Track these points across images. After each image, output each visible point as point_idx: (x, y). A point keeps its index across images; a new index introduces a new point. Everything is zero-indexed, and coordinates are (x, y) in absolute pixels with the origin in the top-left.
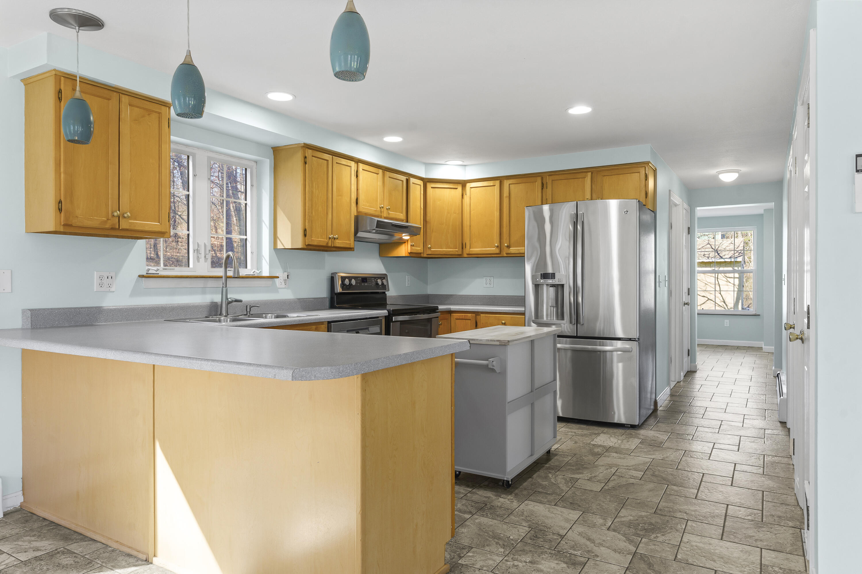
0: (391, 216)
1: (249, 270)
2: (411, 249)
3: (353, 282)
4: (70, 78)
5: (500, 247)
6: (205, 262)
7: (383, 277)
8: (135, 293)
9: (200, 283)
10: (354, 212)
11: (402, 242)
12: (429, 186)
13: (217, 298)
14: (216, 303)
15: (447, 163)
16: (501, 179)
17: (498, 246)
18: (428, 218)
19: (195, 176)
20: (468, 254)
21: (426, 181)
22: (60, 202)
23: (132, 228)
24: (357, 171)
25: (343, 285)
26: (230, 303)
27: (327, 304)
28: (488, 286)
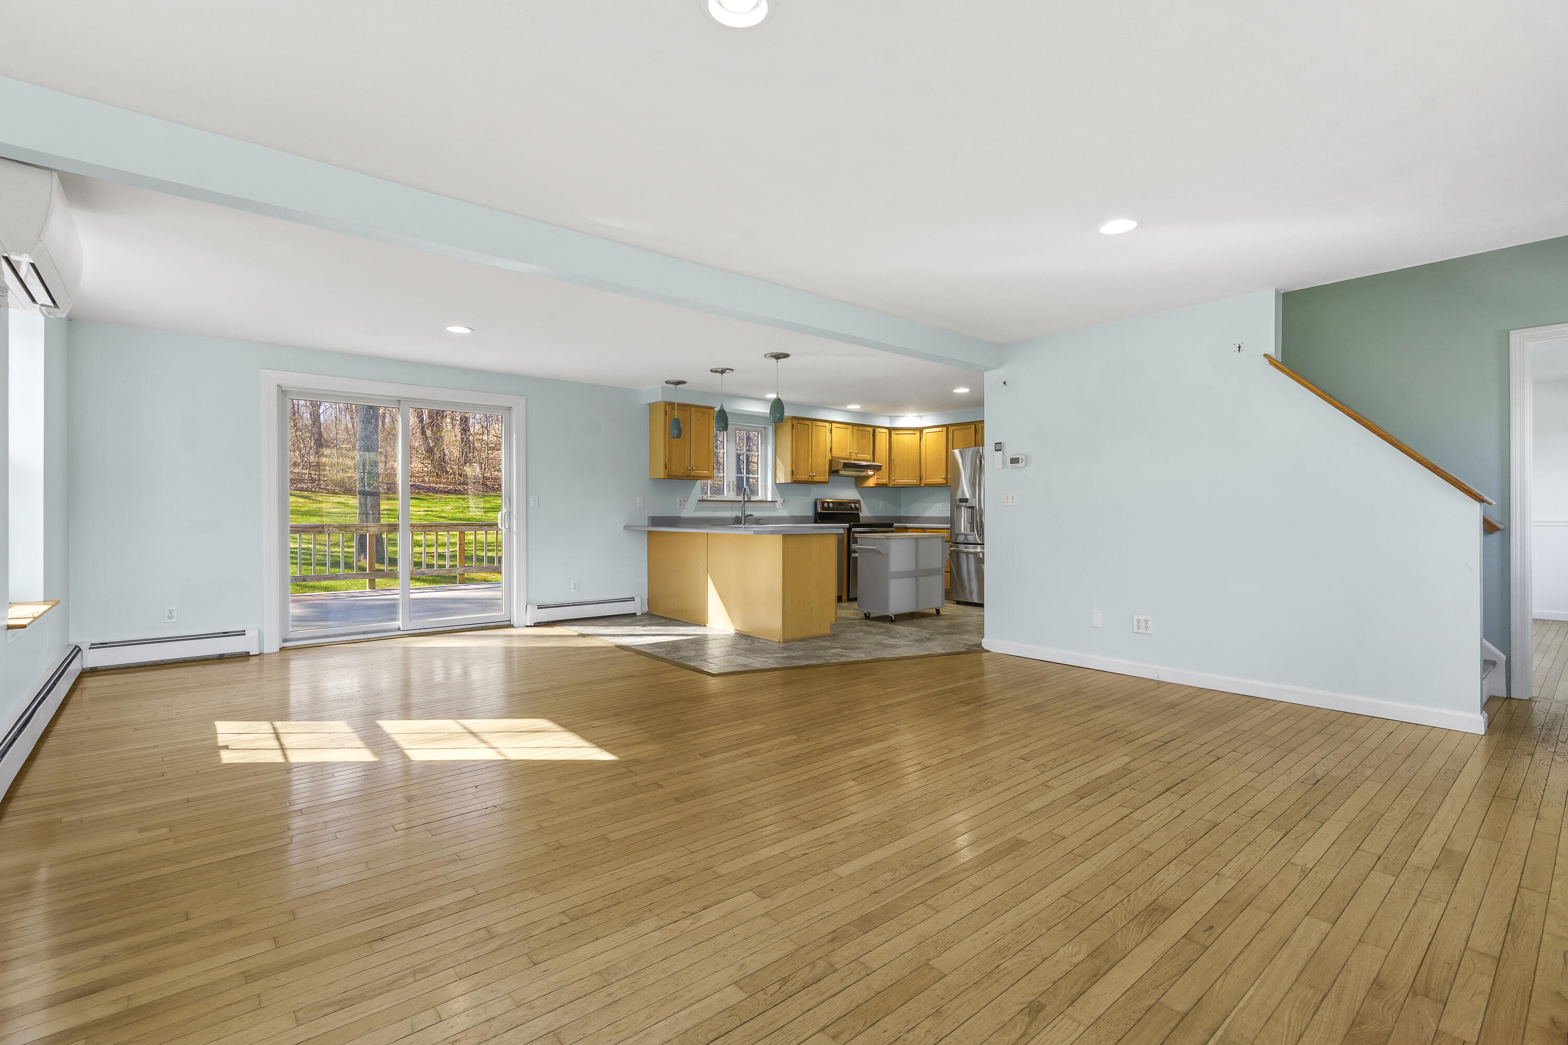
0: (859, 458)
1: (760, 497)
2: (877, 481)
3: (831, 505)
4: (671, 404)
5: (946, 478)
6: (733, 492)
7: (858, 502)
8: (696, 510)
9: (730, 505)
10: (829, 457)
11: (869, 477)
12: (893, 433)
13: (739, 514)
14: (739, 517)
15: (906, 415)
16: (947, 426)
17: (944, 478)
18: (892, 457)
19: (727, 441)
20: (924, 484)
21: (890, 430)
22: (666, 464)
23: (696, 475)
24: (831, 429)
25: (823, 508)
26: (746, 517)
27: (813, 520)
28: (944, 509)
